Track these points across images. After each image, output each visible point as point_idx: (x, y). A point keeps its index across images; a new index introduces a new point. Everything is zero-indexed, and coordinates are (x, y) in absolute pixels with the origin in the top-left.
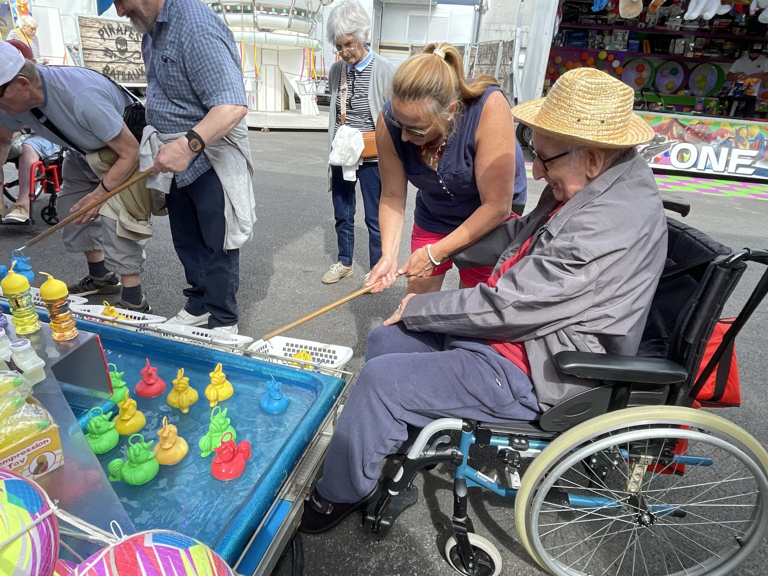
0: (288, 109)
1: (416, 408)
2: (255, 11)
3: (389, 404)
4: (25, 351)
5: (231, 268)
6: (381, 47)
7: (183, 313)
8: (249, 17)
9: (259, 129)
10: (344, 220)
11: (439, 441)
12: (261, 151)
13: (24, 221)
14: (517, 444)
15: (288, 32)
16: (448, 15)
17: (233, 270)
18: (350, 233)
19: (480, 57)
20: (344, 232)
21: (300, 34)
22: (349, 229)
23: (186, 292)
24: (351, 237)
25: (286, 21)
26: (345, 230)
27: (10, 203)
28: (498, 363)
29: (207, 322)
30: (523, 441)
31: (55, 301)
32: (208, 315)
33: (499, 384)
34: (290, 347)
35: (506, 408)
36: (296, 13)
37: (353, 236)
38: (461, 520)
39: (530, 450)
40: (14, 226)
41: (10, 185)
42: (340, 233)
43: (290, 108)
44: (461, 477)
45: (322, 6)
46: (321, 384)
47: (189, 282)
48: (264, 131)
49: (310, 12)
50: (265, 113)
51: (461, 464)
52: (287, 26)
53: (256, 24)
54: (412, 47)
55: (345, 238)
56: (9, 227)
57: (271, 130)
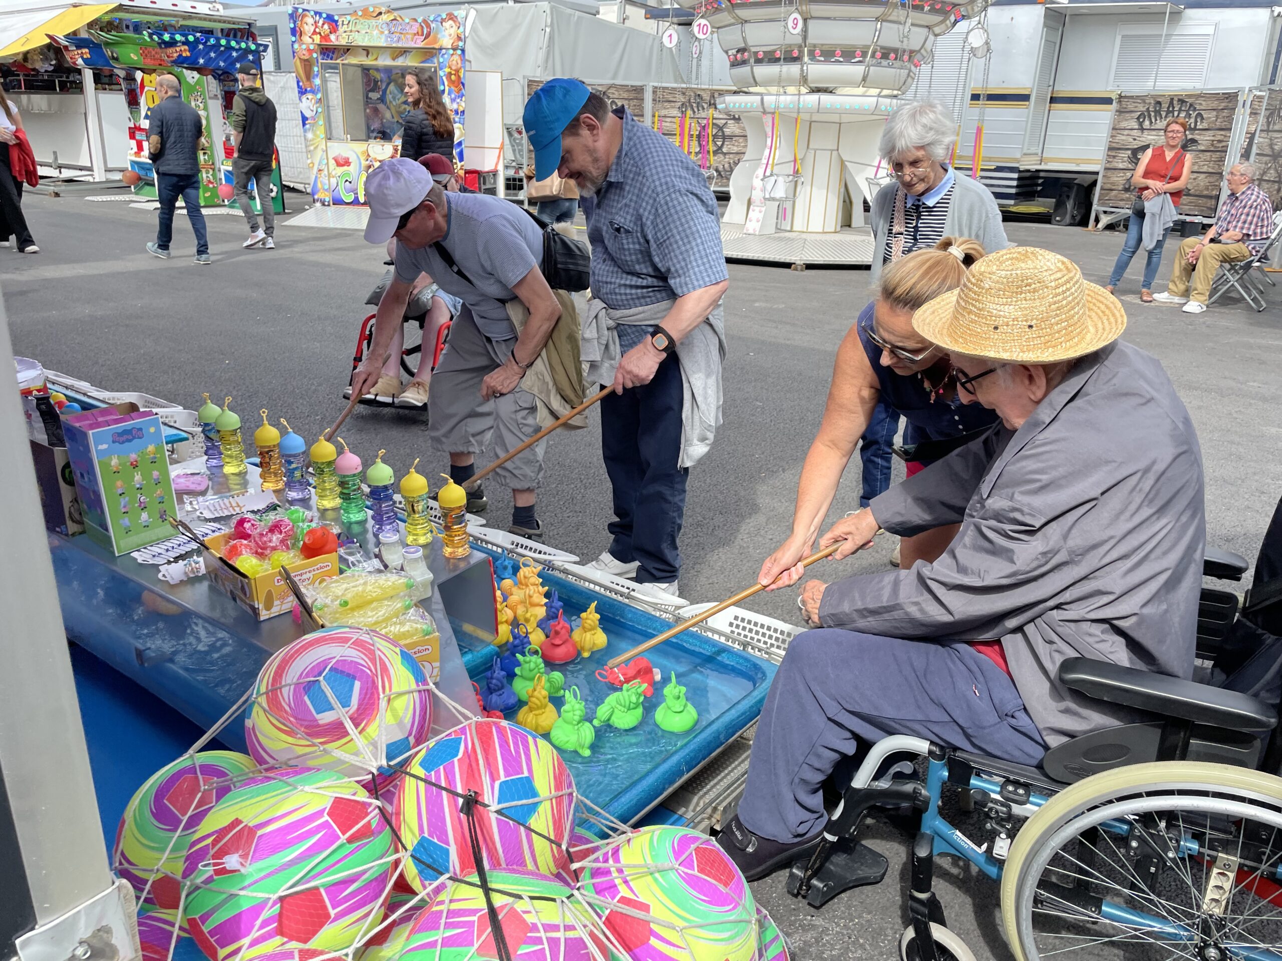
0: (849, 226)
1: (857, 709)
2: (806, 59)
3: (819, 694)
4: (416, 560)
5: (674, 495)
6: (1053, 100)
7: (606, 557)
8: (794, 69)
9: (787, 265)
10: (876, 442)
11: (896, 768)
12: (782, 306)
13: (420, 404)
14: (1010, 792)
15: (861, 90)
16: (1210, 30)
17: (677, 499)
18: (885, 464)
19: (1271, 115)
20: (873, 462)
21: (885, 92)
22: (882, 458)
23: (612, 527)
24: (885, 471)
25: (859, 70)
26: (876, 459)
27: (405, 376)
28: (976, 662)
29: (634, 575)
30: (1021, 791)
31: (452, 510)
32: (637, 564)
33: (975, 693)
34: (739, 622)
35: (986, 731)
36: (878, 54)
37: (890, 468)
38: (923, 896)
39: (1028, 806)
40: (407, 412)
41: (409, 352)
42: (868, 463)
43: (853, 225)
44: (928, 832)
45: (931, 37)
46: (764, 674)
47: (617, 513)
48: (796, 269)
49: (904, 51)
50: (804, 236)
51: (926, 810)
52: (861, 78)
53: (804, 79)
54: (1120, 96)
55: (875, 472)
56: (401, 411)
57: (810, 267)
